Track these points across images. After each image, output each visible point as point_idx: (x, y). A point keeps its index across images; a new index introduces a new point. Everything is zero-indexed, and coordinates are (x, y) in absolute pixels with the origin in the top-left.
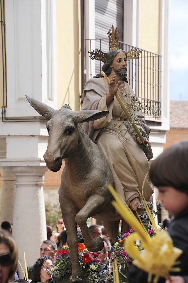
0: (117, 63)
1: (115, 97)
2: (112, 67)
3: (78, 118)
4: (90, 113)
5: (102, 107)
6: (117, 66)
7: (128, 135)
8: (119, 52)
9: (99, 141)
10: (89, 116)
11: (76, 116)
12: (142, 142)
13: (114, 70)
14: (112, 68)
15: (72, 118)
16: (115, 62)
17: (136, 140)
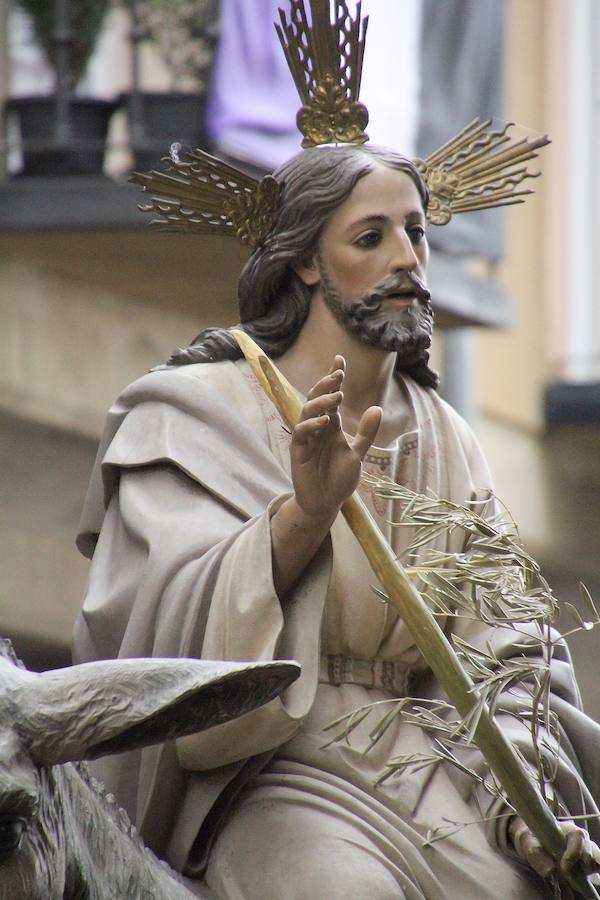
0: (354, 255)
1: (340, 528)
2: (311, 277)
3: (63, 723)
4: (156, 681)
5: (245, 606)
6: (352, 274)
7: (443, 809)
8: (363, 173)
9: (221, 863)
10: (145, 707)
11: (46, 710)
12: (556, 861)
13: (333, 304)
14: (312, 289)
15: (20, 730)
16: (340, 249)
17: (504, 841)
